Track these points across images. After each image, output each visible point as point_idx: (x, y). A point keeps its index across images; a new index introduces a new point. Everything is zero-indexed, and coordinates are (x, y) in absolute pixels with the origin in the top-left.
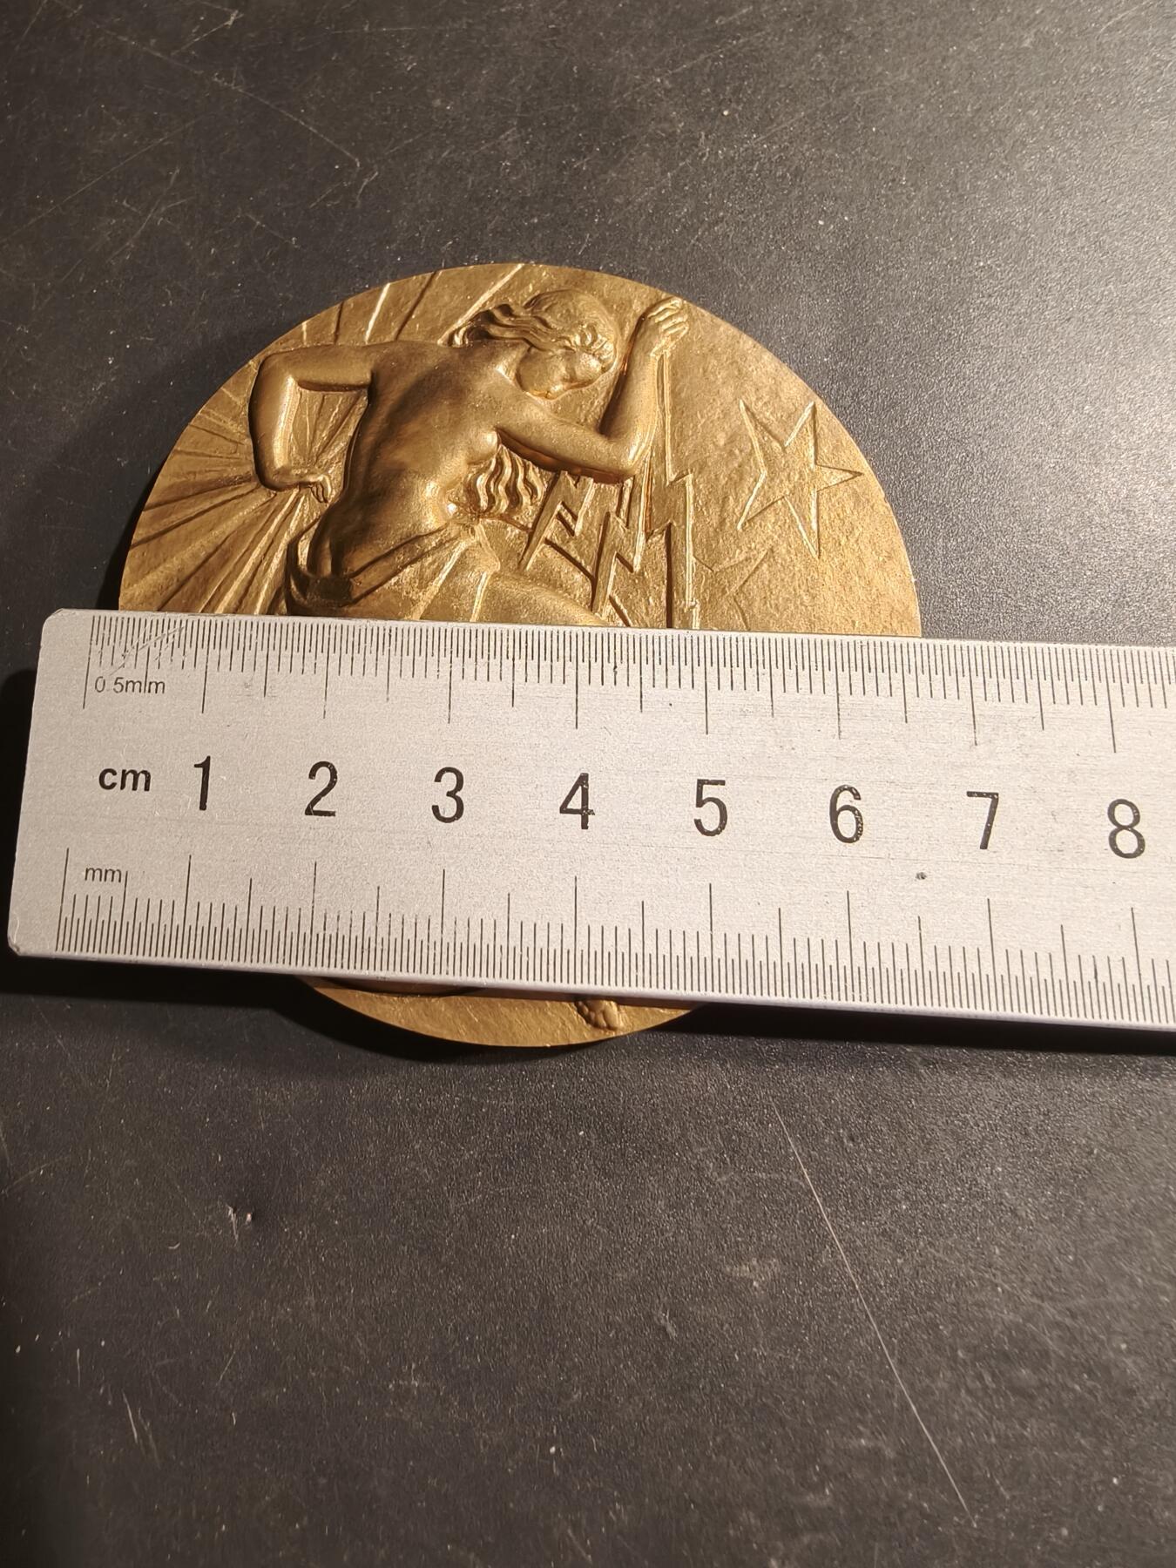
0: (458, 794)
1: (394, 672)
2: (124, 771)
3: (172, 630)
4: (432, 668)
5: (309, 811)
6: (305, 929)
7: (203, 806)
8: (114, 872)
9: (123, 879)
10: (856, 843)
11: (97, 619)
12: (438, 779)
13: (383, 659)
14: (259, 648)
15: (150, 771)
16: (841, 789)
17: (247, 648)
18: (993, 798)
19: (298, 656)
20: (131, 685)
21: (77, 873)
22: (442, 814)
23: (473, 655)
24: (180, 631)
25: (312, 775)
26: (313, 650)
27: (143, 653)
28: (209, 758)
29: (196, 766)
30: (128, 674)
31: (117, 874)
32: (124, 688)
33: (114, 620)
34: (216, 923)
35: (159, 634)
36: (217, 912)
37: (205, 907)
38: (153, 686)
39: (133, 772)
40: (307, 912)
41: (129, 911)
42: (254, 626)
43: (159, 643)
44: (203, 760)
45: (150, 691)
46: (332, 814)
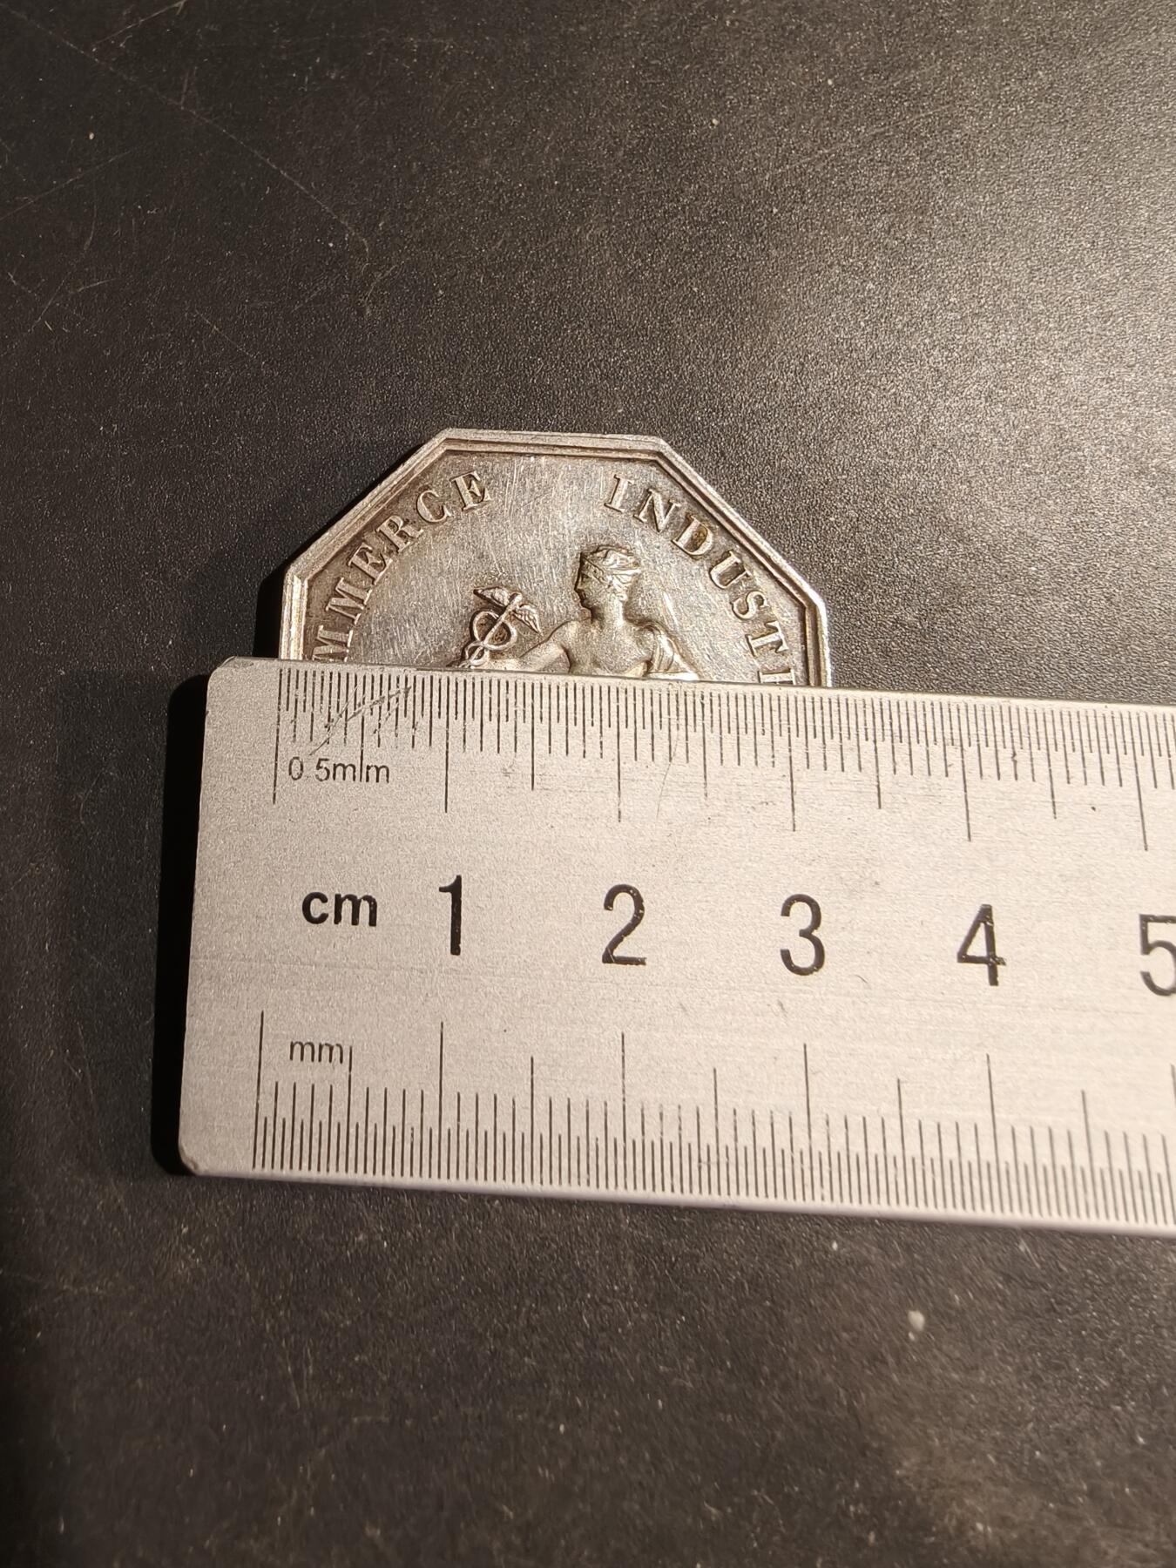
0: (815, 933)
1: (712, 756)
2: (338, 897)
3: (394, 690)
4: (765, 751)
5: (608, 958)
6: (615, 1131)
7: (455, 950)
8: (332, 1048)
9: (346, 1056)
11: (285, 675)
12: (786, 912)
13: (695, 737)
14: (520, 719)
15: (374, 896)
17: (503, 718)
19: (575, 730)
20: (340, 769)
21: (276, 1049)
22: (795, 962)
23: (819, 734)
24: (406, 693)
25: (609, 904)
26: (597, 723)
27: (355, 723)
28: (459, 879)
29: (442, 890)
30: (335, 755)
32: (331, 774)
33: (310, 676)
34: (486, 1123)
35: (377, 697)
36: (486, 1107)
37: (468, 1100)
39: (351, 898)
40: (615, 1107)
41: (357, 1109)
42: (512, 687)
43: (376, 708)
44: (453, 881)
45: (367, 780)
46: (640, 962)
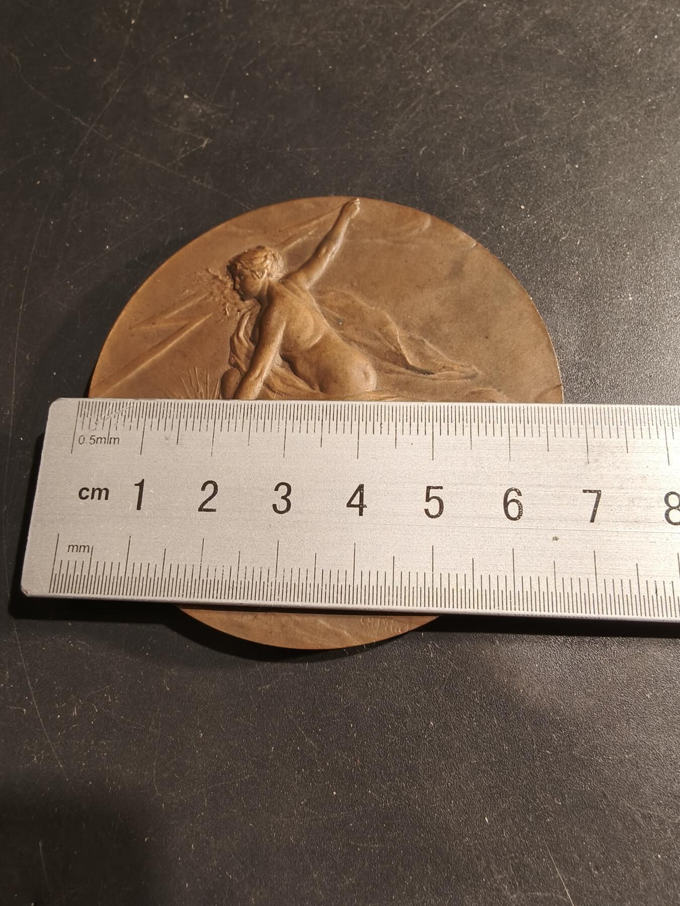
0: (288, 497)
1: (253, 429)
2: (93, 489)
3: (124, 408)
4: (275, 426)
5: (201, 509)
6: (196, 577)
7: (139, 508)
8: (85, 547)
9: (90, 550)
10: (519, 521)
11: (81, 403)
12: (276, 489)
13: (247, 422)
14: (175, 417)
15: (108, 488)
16: (510, 490)
17: (168, 417)
18: (598, 493)
19: (197, 421)
21: (63, 548)
22: (278, 509)
23: (299, 419)
24: (130, 409)
25: (203, 488)
26: (206, 418)
27: (107, 422)
28: (143, 480)
29: (136, 485)
30: (98, 434)
31: (87, 548)
32: (96, 442)
33: (91, 403)
34: (144, 574)
35: (117, 411)
36: (145, 568)
37: (138, 566)
38: (113, 440)
39: (98, 489)
40: (197, 567)
41: (93, 569)
42: (173, 405)
43: (117, 416)
44: (140, 481)
45: (110, 443)
46: (214, 510)
